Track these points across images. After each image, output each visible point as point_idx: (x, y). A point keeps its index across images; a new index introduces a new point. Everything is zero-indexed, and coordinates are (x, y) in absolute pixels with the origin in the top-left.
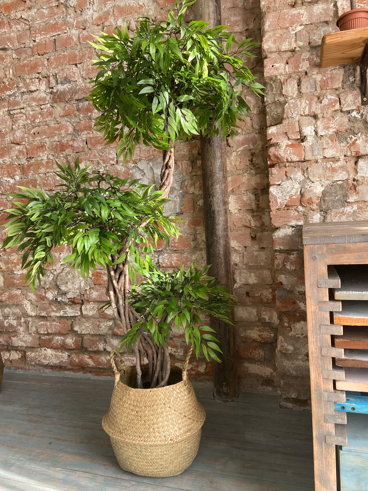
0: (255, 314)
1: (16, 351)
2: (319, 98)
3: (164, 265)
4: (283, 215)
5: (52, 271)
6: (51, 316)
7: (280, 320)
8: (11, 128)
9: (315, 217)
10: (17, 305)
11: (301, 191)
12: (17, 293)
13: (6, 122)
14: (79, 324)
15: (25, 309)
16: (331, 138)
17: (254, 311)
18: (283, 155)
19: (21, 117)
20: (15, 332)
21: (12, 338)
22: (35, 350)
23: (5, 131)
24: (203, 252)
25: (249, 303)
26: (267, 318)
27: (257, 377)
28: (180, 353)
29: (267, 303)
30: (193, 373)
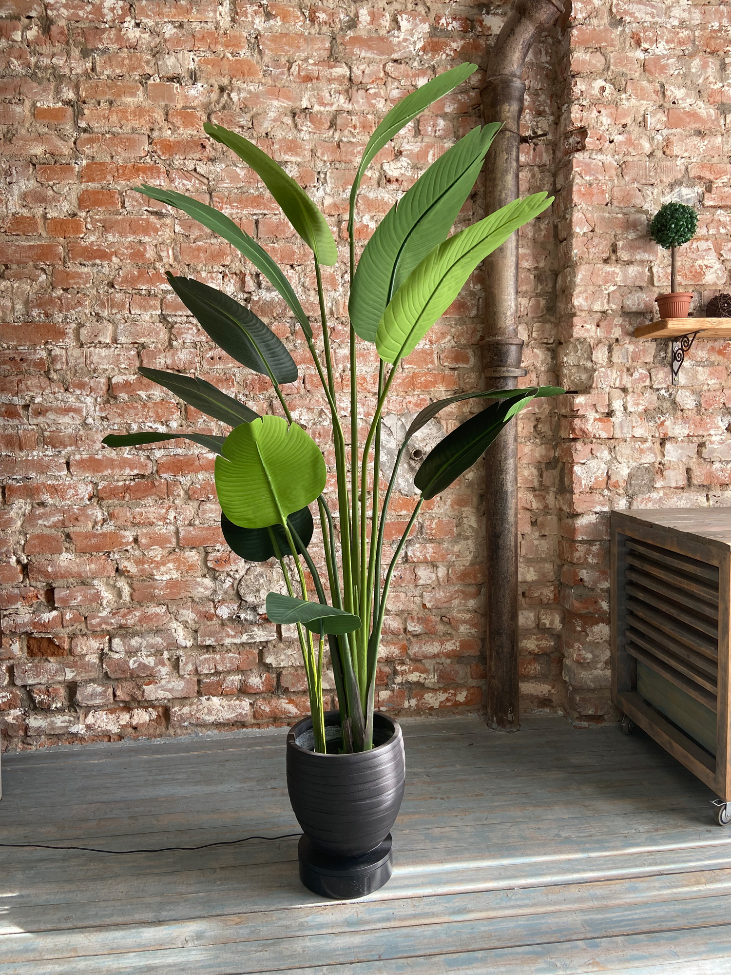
0: (533, 618)
1: (146, 708)
2: (628, 370)
3: (415, 560)
4: (587, 499)
5: (232, 573)
6: (222, 645)
7: (564, 625)
8: (167, 344)
9: (620, 503)
10: (158, 631)
11: (608, 473)
12: (159, 611)
13: (158, 333)
14: (274, 652)
15: (174, 637)
16: (640, 415)
17: (532, 615)
18: (590, 430)
19: (189, 329)
20: (151, 675)
21: (144, 687)
22: (188, 702)
23: (155, 348)
24: (470, 541)
25: (525, 606)
26: (547, 622)
27: (532, 698)
28: (432, 679)
29: (547, 604)
30: (449, 704)
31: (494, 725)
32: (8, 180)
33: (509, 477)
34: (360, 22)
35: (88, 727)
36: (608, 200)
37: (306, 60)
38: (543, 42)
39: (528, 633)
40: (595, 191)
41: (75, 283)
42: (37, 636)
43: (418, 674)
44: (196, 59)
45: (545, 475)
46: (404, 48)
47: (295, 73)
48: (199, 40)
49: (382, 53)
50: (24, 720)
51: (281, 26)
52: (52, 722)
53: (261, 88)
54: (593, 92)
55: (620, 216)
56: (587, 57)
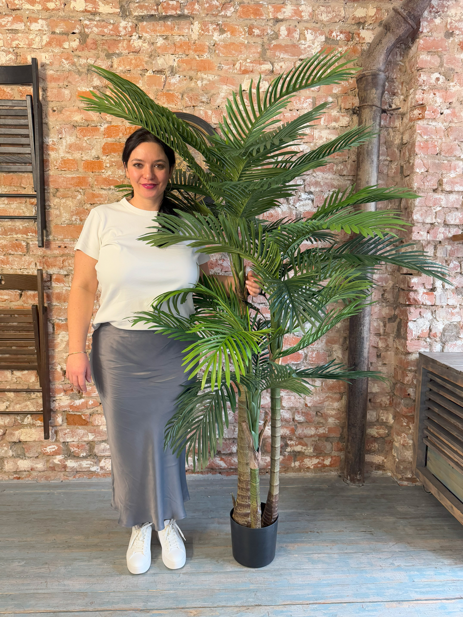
0: (375, 416)
2: (446, 261)
4: (416, 344)
7: (395, 420)
9: (437, 347)
11: (430, 327)
16: (452, 291)
17: (375, 414)
18: (420, 300)
26: (384, 418)
27: (371, 464)
28: (310, 450)
29: (385, 407)
30: (319, 466)
31: (348, 482)
32: (60, 136)
33: (366, 329)
34: (281, 35)
35: (102, 468)
36: (438, 152)
37: (245, 60)
38: (399, 48)
39: (372, 424)
40: (430, 146)
41: (99, 201)
42: (72, 413)
43: (301, 447)
44: (176, 60)
45: (387, 325)
46: (308, 51)
47: (238, 68)
48: (179, 47)
49: (294, 55)
50: (64, 462)
51: (230, 38)
52: (81, 464)
53: (216, 77)
54: (431, 81)
55: (445, 162)
56: (428, 58)
